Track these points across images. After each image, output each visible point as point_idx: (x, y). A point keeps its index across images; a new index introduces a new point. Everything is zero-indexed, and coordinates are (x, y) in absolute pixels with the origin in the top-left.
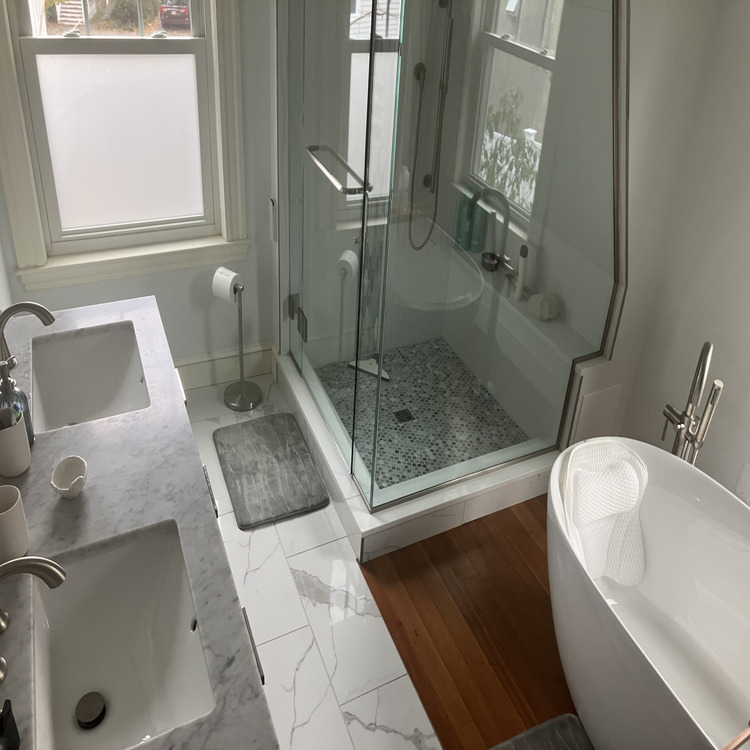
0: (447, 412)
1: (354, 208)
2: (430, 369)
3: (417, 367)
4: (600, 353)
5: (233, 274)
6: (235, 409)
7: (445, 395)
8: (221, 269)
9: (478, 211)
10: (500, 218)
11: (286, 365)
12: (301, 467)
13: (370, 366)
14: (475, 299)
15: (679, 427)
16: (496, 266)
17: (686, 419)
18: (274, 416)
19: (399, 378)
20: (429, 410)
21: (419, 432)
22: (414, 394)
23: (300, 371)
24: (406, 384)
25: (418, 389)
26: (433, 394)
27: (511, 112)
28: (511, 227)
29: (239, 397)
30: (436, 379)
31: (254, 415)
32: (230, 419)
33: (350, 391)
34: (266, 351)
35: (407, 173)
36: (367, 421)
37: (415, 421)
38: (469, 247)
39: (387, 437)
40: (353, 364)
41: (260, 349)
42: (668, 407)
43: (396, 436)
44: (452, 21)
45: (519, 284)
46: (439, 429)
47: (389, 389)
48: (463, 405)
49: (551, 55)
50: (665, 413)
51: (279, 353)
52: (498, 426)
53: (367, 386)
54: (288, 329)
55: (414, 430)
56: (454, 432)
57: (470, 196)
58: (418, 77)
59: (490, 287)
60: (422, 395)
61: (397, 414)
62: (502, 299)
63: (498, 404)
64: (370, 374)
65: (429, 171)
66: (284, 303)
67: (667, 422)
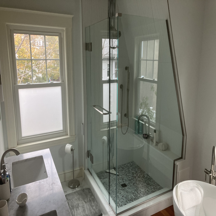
0: (137, 183)
1: (105, 125)
2: (131, 171)
3: (127, 170)
4: (181, 158)
5: (71, 145)
6: (72, 188)
7: (136, 178)
8: (68, 144)
9: (140, 124)
10: (147, 125)
11: (87, 173)
12: (93, 204)
13: (113, 171)
14: (142, 146)
15: (210, 175)
16: (147, 136)
17: (212, 172)
18: (84, 189)
19: (121, 174)
20: (132, 183)
21: (129, 190)
22: (126, 179)
23: (91, 174)
24: (124, 176)
25: (127, 177)
26: (132, 178)
27: (145, 102)
28: (150, 127)
29: (73, 184)
30: (133, 173)
31: (77, 189)
32: (70, 191)
33: (107, 180)
34: (81, 169)
35: (120, 114)
36: (113, 188)
37: (128, 187)
38: (139, 133)
39: (119, 192)
40: (108, 171)
41: (79, 169)
42: (206, 169)
43: (122, 192)
44: (129, 73)
45: (155, 141)
46: (135, 188)
47: (119, 178)
48: (142, 180)
49: (156, 80)
50: (205, 172)
51: (85, 169)
52: (153, 186)
53: (113, 177)
54: (88, 160)
55: (127, 190)
56: (140, 189)
57: (137, 120)
58: (121, 88)
59: (146, 143)
60: (129, 179)
61: (122, 185)
62: (150, 146)
63: (152, 179)
64: (112, 174)
65: (126, 112)
66: (86, 153)
67: (206, 174)
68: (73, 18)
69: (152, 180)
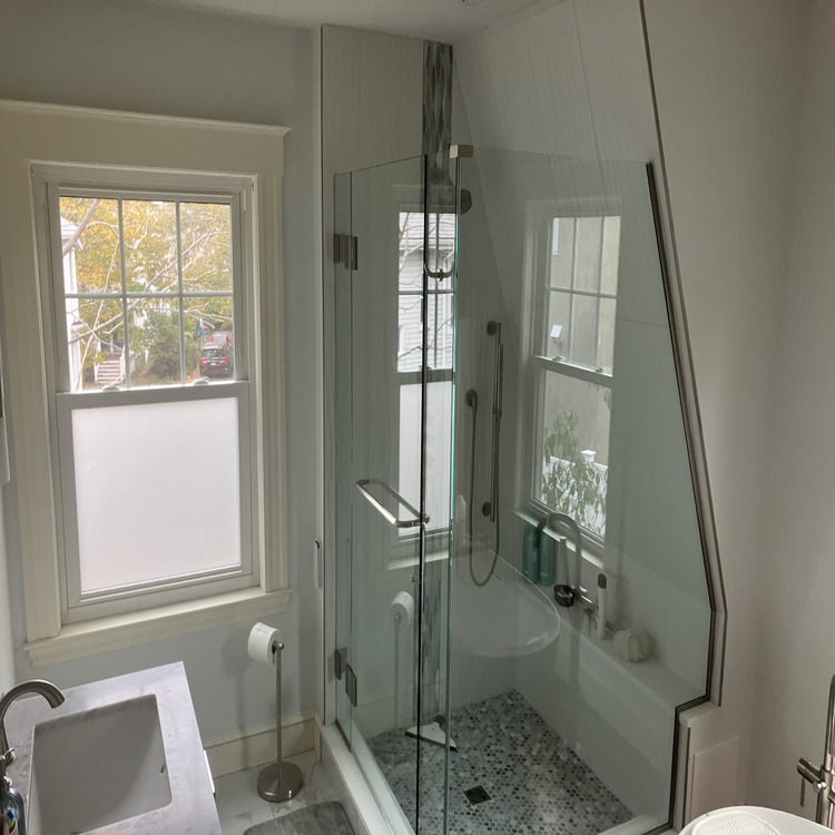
0: (531, 786)
1: (408, 544)
2: (505, 731)
3: (489, 729)
4: (706, 698)
5: (271, 631)
6: (271, 800)
7: (526, 763)
8: (258, 626)
9: (545, 539)
10: (571, 546)
11: (332, 738)
13: (433, 732)
14: (552, 640)
15: (820, 786)
16: (572, 599)
17: (827, 775)
18: (318, 806)
19: (468, 746)
20: (507, 785)
21: (498, 816)
22: (488, 765)
23: (349, 744)
24: (477, 753)
25: (492, 758)
26: (511, 763)
27: (566, 434)
28: (585, 555)
29: (277, 782)
30: (513, 744)
31: (294, 805)
32: (264, 813)
33: (411, 767)
34: (309, 721)
35: (464, 502)
36: (434, 804)
37: (492, 801)
38: (538, 579)
39: (458, 827)
40: (413, 731)
41: (300, 719)
42: (802, 761)
43: (469, 823)
44: (502, 347)
45: (600, 619)
46: (522, 810)
47: (457, 760)
48: (548, 775)
49: (608, 373)
50: (799, 770)
51: (324, 723)
52: (594, 800)
53: (432, 758)
54: (334, 691)
55: (490, 814)
56: (540, 811)
57: (535, 524)
58: (470, 404)
59: (568, 626)
60: (498, 766)
61: (469, 793)
62: (583, 638)
63: (590, 771)
64: (433, 743)
65: (488, 499)
66: (329, 660)
67: (803, 781)
68: (287, 136)
69: (588, 776)
